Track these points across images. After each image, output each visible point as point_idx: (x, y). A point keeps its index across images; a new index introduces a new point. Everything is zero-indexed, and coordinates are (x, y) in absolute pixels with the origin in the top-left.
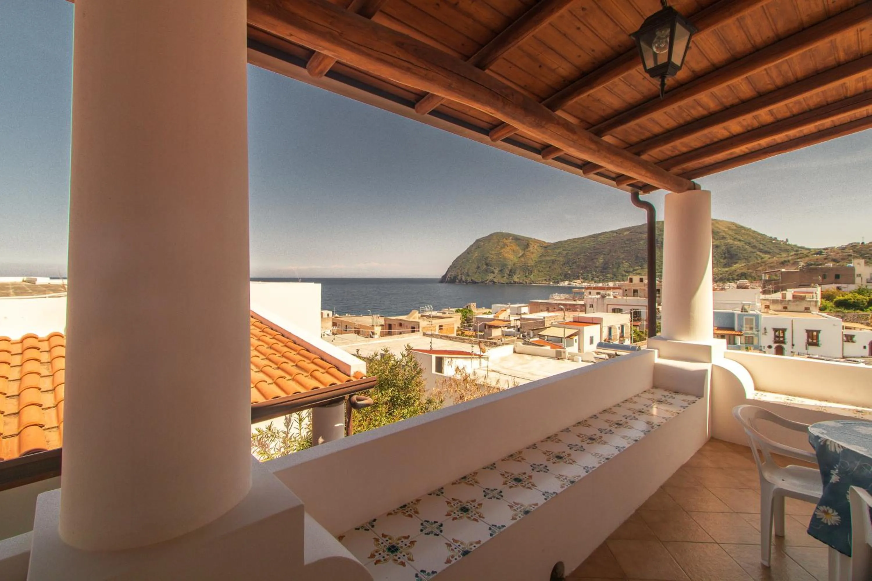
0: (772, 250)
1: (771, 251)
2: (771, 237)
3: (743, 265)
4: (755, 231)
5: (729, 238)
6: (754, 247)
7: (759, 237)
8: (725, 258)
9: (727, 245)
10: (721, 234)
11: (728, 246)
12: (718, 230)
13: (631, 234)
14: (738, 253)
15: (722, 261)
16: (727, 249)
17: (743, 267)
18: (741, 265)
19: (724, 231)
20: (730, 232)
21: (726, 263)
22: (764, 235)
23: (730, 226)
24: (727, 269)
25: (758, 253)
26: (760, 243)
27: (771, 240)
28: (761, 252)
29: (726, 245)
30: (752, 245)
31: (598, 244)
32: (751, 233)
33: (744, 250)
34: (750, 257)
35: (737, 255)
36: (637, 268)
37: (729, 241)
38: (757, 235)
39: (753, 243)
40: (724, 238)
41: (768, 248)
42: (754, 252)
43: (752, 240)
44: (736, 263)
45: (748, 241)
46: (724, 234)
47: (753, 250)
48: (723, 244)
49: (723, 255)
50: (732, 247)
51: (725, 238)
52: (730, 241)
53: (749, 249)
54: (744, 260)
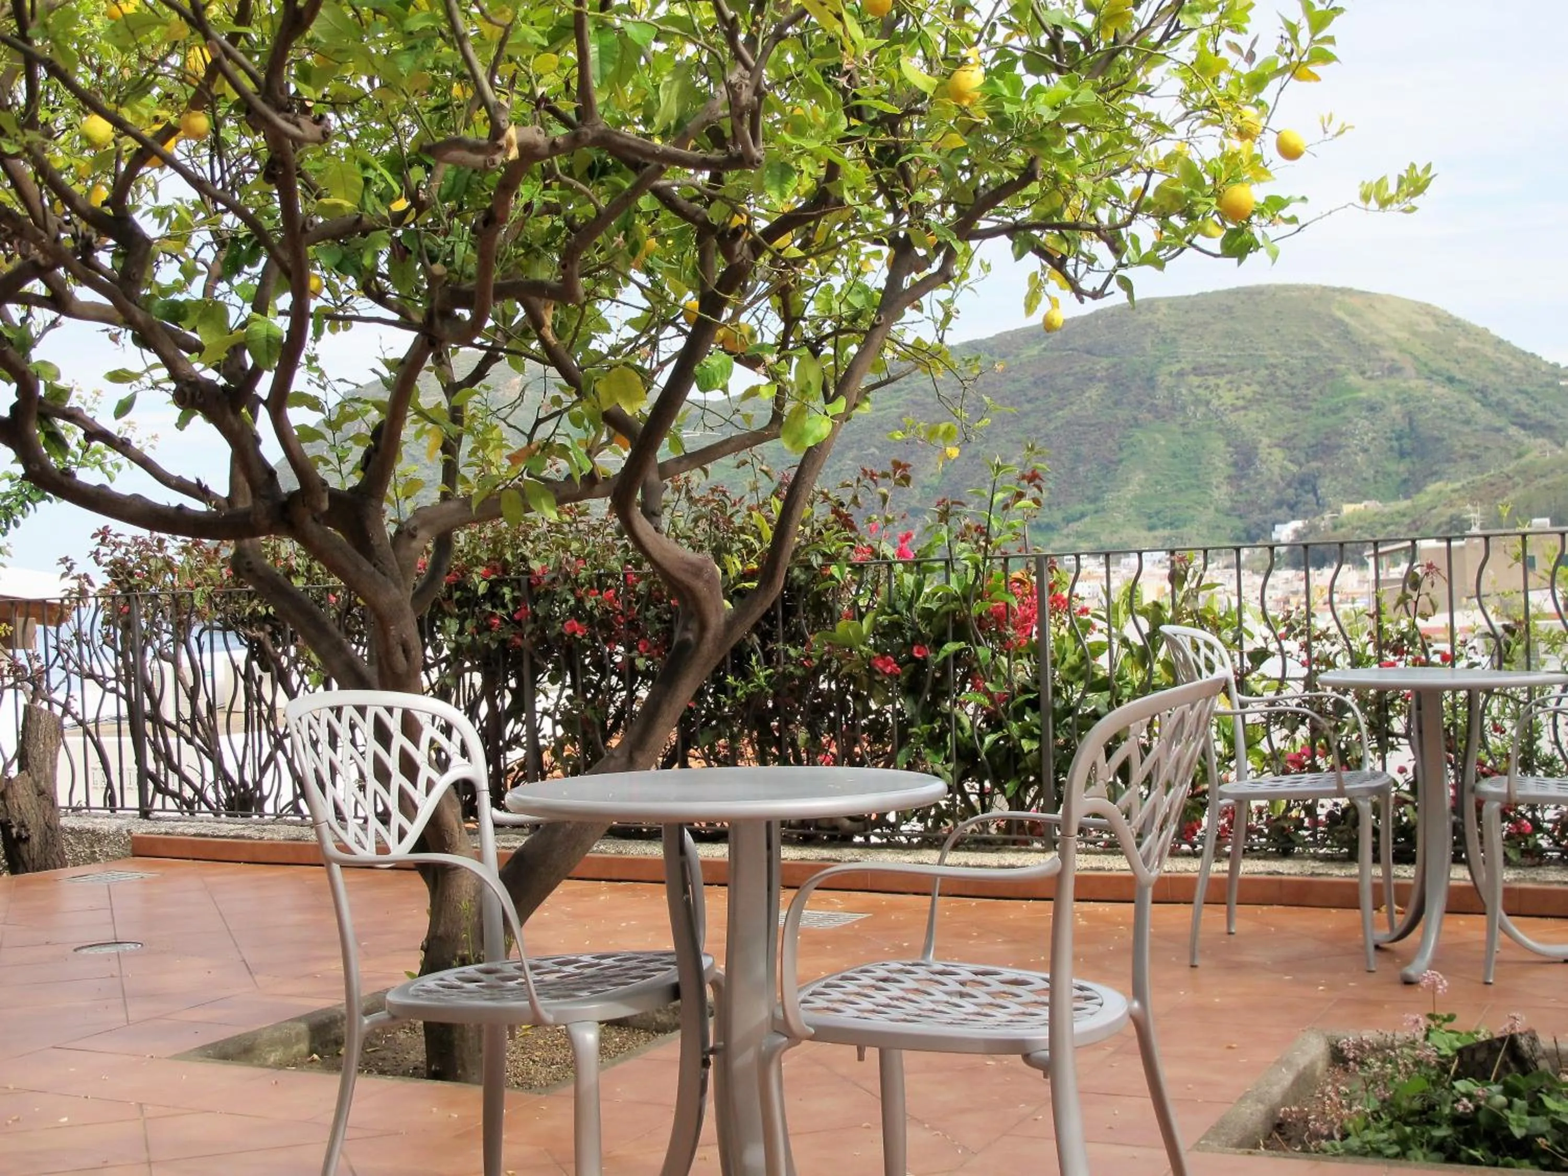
0: (1558, 416)
1: (1556, 422)
2: (1556, 366)
3: (1458, 485)
4: (1500, 342)
5: (1413, 372)
6: (1501, 406)
7: (1516, 364)
8: (1402, 454)
9: (1405, 401)
10: (1384, 354)
11: (1411, 405)
12: (1378, 339)
13: (1048, 354)
14: (1446, 434)
15: (1391, 467)
16: (1410, 417)
17: (1455, 496)
18: (1451, 486)
19: (1395, 340)
20: (1419, 350)
21: (1406, 475)
22: (1533, 355)
23: (1415, 317)
24: (1403, 504)
25: (1513, 430)
26: (1520, 391)
27: (1556, 375)
28: (1523, 426)
29: (1404, 399)
30: (1493, 399)
31: (915, 403)
32: (1489, 351)
33: (1467, 422)
34: (1487, 449)
35: (1439, 440)
36: (1079, 508)
37: (1413, 383)
38: (1508, 359)
39: (1496, 390)
40: (1394, 370)
41: (1544, 409)
42: (1499, 430)
43: (1493, 377)
44: (1435, 475)
45: (1479, 385)
46: (1395, 354)
47: (1498, 423)
48: (1391, 395)
49: (1395, 444)
50: (1425, 410)
51: (1399, 370)
52: (1417, 384)
53: (1484, 416)
54: (1467, 462)
